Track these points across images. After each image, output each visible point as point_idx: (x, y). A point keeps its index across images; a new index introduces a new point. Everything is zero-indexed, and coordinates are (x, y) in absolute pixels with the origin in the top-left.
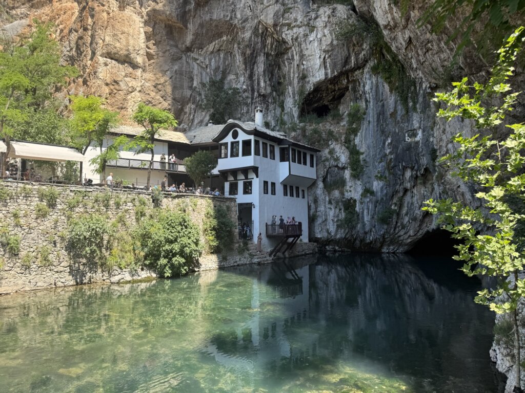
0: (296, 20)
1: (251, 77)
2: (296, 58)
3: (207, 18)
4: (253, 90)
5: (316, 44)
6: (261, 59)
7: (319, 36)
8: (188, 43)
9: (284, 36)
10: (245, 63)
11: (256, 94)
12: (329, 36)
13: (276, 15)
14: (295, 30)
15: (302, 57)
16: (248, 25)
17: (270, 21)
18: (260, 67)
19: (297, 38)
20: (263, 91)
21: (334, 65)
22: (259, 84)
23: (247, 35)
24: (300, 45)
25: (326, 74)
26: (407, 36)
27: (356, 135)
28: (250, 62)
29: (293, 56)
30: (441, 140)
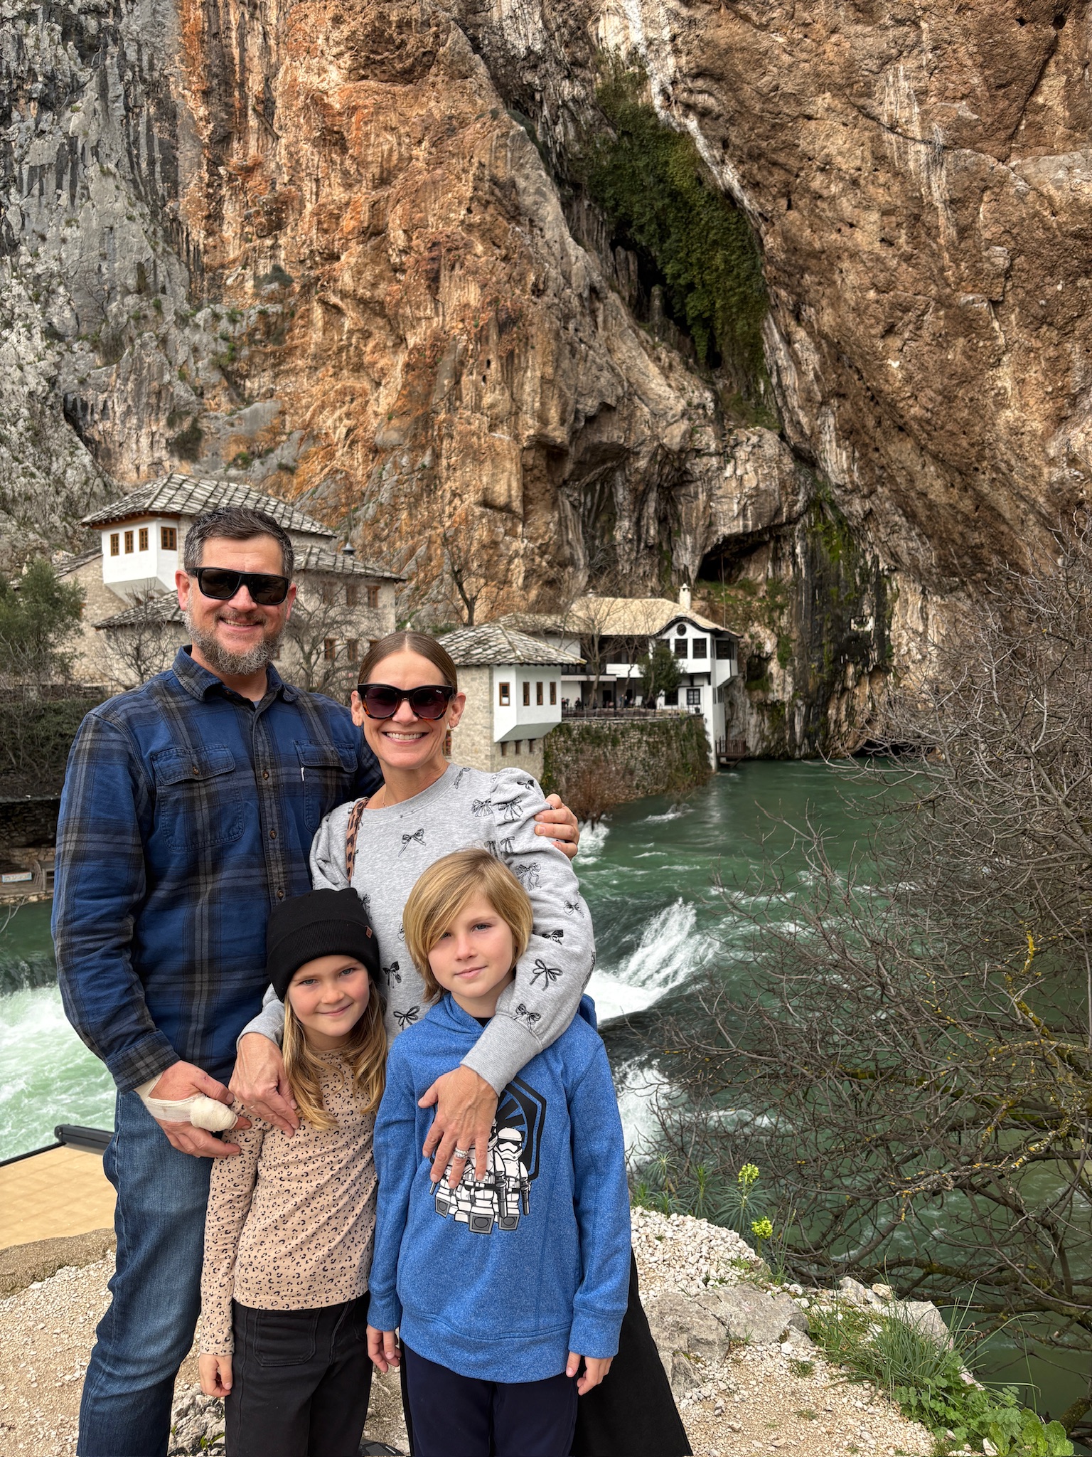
0: (708, 446)
1: (638, 523)
2: (702, 497)
3: (596, 439)
4: (639, 540)
5: (734, 483)
6: (653, 496)
7: (739, 472)
8: (566, 475)
9: (688, 465)
10: (634, 503)
11: (642, 545)
12: (752, 474)
13: (683, 436)
14: (705, 460)
15: (710, 497)
16: (644, 449)
17: (676, 447)
18: (651, 508)
19: (708, 470)
20: (651, 541)
21: (758, 517)
22: (648, 531)
23: (642, 463)
24: (710, 480)
25: (745, 526)
26: (867, 507)
27: (782, 613)
28: (639, 500)
29: (696, 493)
30: (900, 636)
